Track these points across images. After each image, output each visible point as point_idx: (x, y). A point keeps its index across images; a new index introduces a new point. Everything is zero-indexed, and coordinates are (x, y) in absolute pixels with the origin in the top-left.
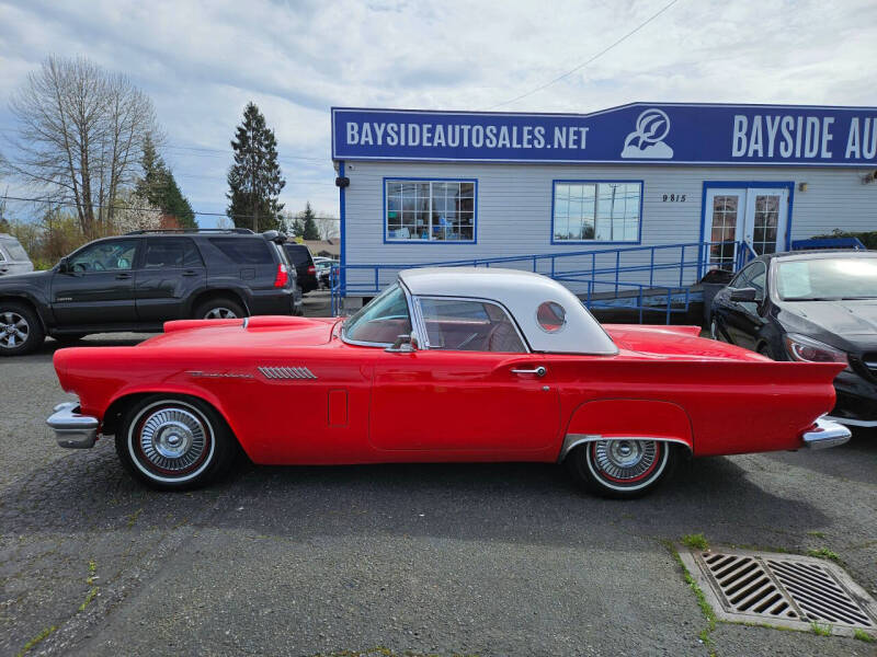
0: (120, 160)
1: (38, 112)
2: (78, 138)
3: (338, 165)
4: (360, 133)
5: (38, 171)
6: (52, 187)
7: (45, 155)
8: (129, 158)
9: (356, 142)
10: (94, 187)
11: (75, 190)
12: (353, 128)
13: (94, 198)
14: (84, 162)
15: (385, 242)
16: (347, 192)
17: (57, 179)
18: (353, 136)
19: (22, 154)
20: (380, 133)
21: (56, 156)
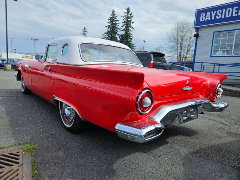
0: (190, 46)
1: (172, 35)
2: (180, 41)
3: (196, 30)
4: (205, 17)
5: (170, 50)
6: (173, 54)
7: (172, 46)
8: (192, 45)
9: (203, 20)
10: (182, 53)
11: (178, 54)
12: (203, 15)
13: (182, 56)
14: (181, 47)
15: (211, 57)
16: (198, 39)
17: (174, 52)
18: (203, 18)
19: (167, 46)
20: (213, 15)
21: (174, 46)
